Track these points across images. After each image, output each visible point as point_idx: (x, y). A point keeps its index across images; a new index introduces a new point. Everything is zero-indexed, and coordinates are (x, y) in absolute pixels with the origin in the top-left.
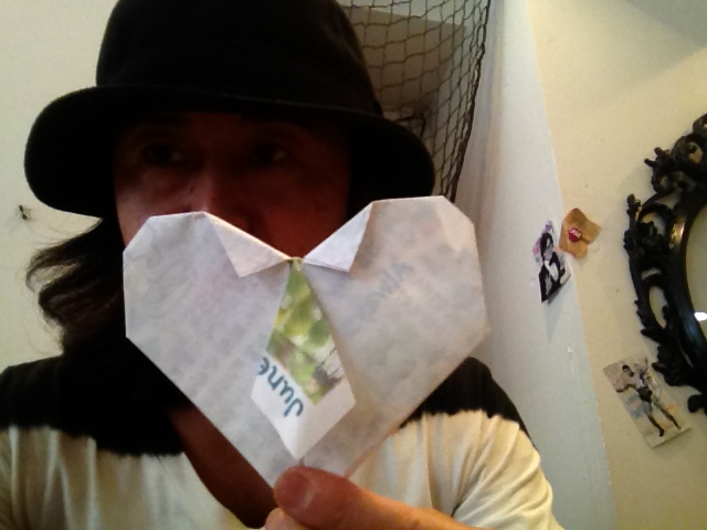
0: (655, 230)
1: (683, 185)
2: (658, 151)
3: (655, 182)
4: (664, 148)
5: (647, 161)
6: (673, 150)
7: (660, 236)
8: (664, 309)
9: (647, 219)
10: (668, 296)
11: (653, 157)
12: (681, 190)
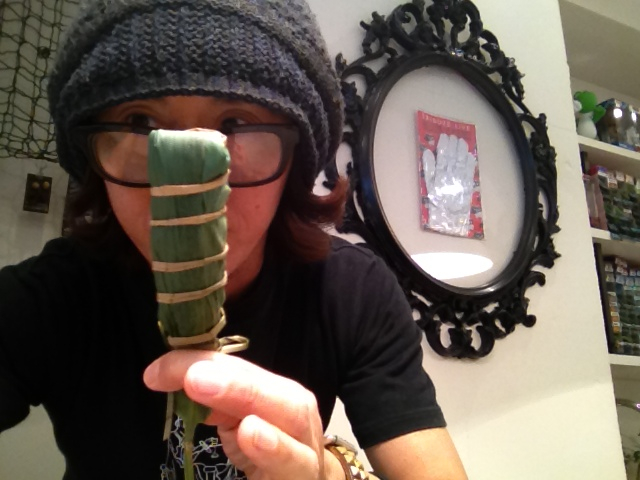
0: (355, 90)
1: (392, 52)
2: (375, 15)
3: (366, 45)
4: (380, 14)
5: (362, 24)
6: (389, 18)
7: (359, 97)
8: (349, 165)
9: (350, 80)
10: (355, 154)
11: (368, 20)
12: (388, 56)
